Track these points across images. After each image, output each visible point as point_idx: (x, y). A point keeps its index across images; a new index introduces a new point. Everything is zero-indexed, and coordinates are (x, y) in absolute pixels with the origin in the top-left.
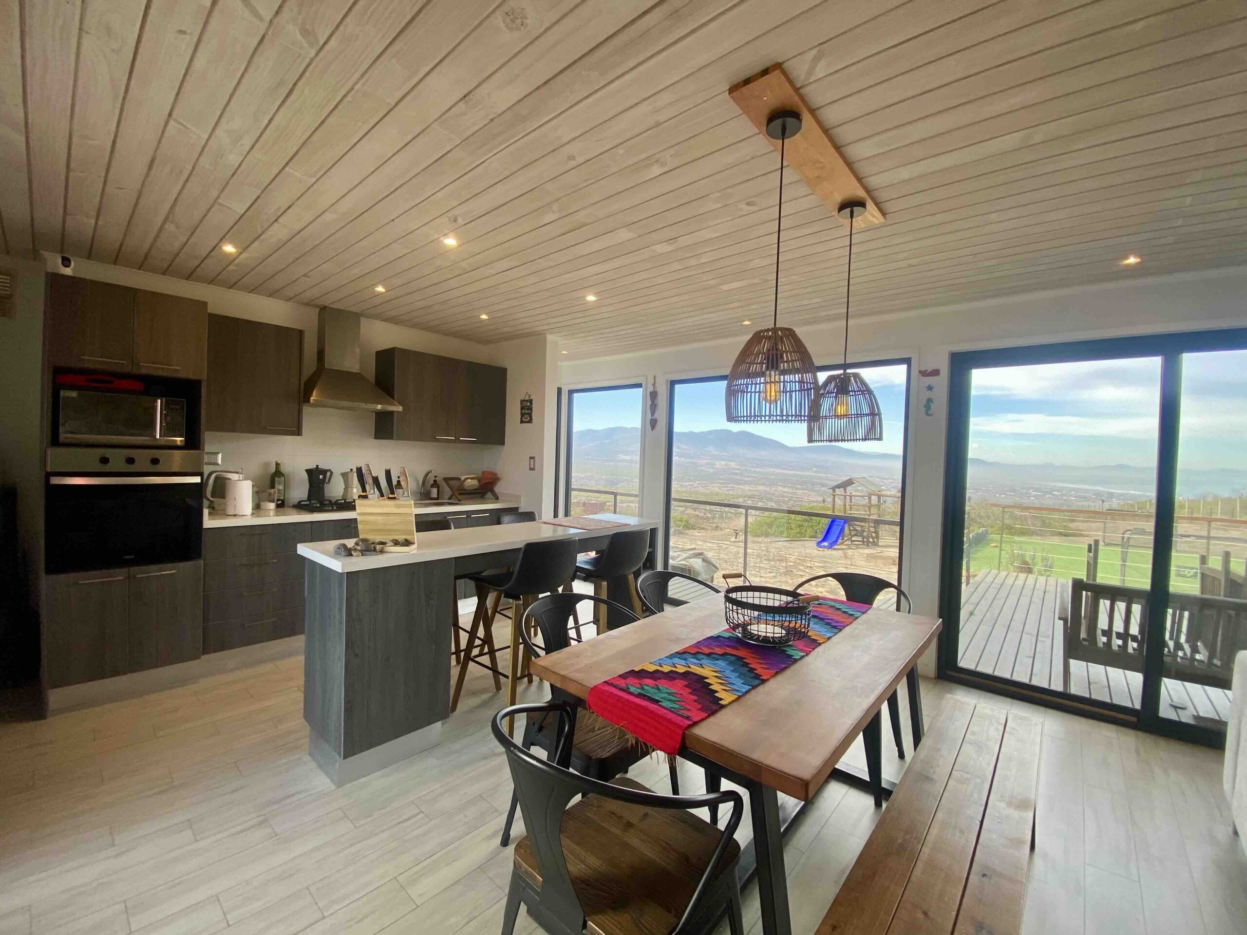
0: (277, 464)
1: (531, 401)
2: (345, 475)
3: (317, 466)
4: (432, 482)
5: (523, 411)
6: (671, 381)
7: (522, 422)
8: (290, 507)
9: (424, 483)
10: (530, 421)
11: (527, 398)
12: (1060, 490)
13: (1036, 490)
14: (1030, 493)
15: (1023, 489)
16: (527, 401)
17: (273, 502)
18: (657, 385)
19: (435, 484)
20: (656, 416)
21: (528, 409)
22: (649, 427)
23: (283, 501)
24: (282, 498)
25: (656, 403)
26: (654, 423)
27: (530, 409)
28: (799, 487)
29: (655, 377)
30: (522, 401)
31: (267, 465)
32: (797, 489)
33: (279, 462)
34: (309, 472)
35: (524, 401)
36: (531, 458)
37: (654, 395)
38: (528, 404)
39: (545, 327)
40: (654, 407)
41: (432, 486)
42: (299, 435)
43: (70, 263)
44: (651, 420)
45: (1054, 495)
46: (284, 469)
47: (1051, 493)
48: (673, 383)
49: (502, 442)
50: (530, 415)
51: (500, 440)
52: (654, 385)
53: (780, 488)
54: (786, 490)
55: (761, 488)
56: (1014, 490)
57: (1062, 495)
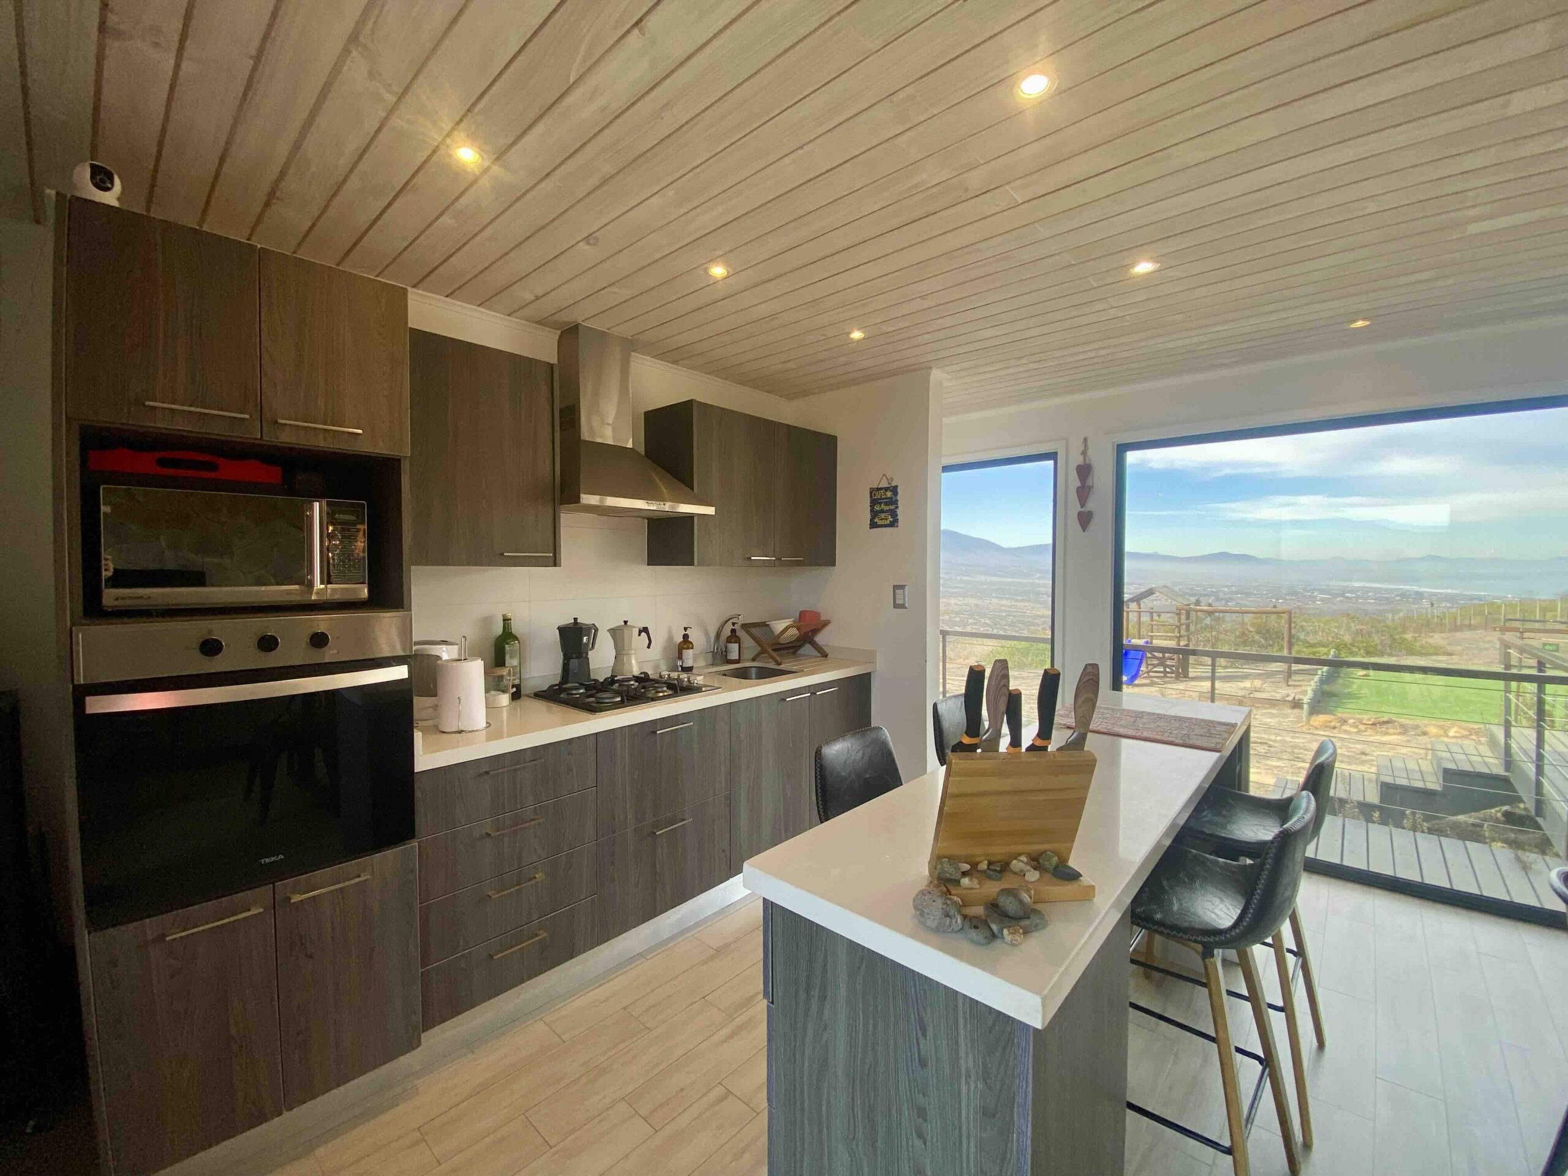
0: (506, 620)
1: (894, 490)
2: (614, 632)
3: (576, 619)
4: (729, 634)
5: (877, 508)
6: (1118, 446)
7: (873, 525)
8: (528, 696)
9: (718, 635)
10: (893, 524)
11: (884, 484)
12: (1353, 590)
13: (1322, 591)
14: (1316, 596)
15: (1306, 590)
16: (886, 489)
17: (504, 692)
18: (1090, 452)
19: (734, 637)
20: (1090, 506)
21: (886, 504)
22: (1075, 523)
23: (518, 687)
24: (517, 682)
25: (1089, 483)
26: (1085, 519)
27: (893, 502)
28: (1019, 598)
29: (1085, 440)
30: (873, 491)
31: (487, 621)
32: (1017, 601)
33: (509, 615)
34: (563, 630)
35: (879, 489)
36: (896, 587)
37: (1084, 471)
38: (889, 494)
39: (930, 357)
40: (1084, 493)
41: (729, 640)
42: (555, 565)
43: (112, 183)
44: (1080, 514)
45: (1348, 598)
46: (516, 628)
47: (1343, 595)
48: (1122, 449)
49: (832, 562)
50: (894, 514)
51: (828, 558)
52: (1084, 453)
53: (995, 601)
54: (1004, 602)
55: (972, 601)
56: (1295, 593)
57: (1357, 598)
